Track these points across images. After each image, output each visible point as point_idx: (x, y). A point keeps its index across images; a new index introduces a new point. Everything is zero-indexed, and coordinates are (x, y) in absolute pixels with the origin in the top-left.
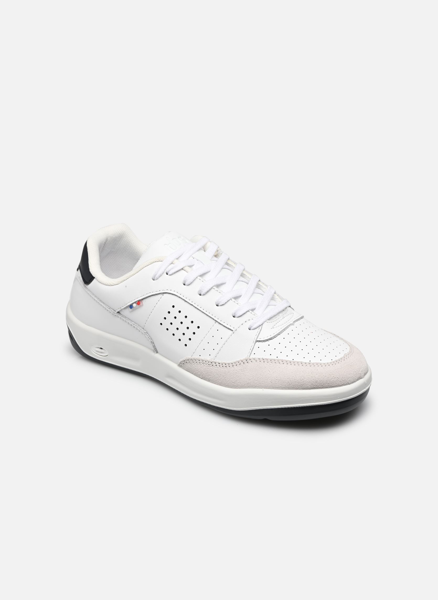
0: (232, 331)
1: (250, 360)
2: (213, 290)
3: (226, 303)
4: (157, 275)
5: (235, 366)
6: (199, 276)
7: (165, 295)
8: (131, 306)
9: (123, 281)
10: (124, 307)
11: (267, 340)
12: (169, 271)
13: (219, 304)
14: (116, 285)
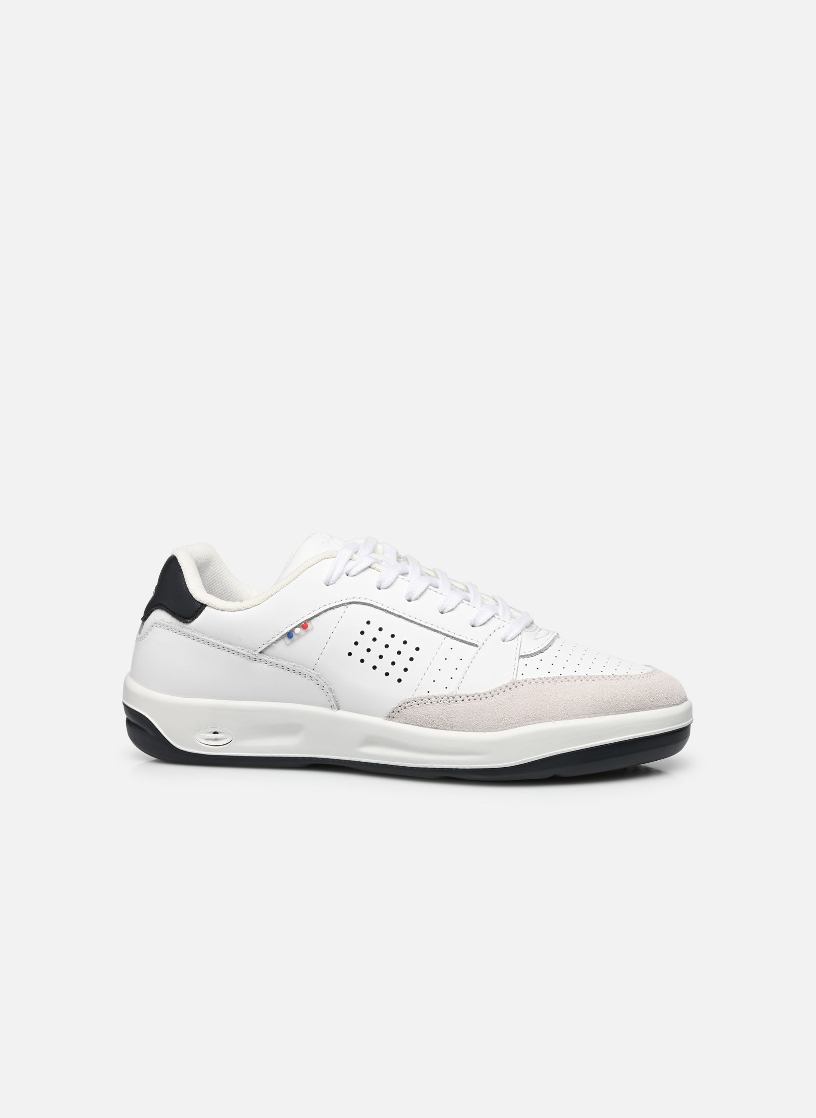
0: (477, 646)
1: (519, 683)
2: (428, 591)
3: (456, 606)
4: (333, 576)
5: (496, 696)
6: (400, 574)
7: (350, 606)
8: (290, 635)
9: (269, 597)
10: (276, 638)
11: (536, 654)
12: (350, 570)
13: (445, 609)
14: (256, 605)
